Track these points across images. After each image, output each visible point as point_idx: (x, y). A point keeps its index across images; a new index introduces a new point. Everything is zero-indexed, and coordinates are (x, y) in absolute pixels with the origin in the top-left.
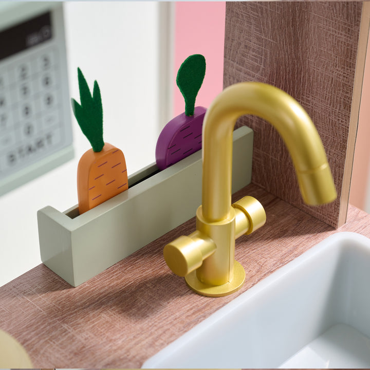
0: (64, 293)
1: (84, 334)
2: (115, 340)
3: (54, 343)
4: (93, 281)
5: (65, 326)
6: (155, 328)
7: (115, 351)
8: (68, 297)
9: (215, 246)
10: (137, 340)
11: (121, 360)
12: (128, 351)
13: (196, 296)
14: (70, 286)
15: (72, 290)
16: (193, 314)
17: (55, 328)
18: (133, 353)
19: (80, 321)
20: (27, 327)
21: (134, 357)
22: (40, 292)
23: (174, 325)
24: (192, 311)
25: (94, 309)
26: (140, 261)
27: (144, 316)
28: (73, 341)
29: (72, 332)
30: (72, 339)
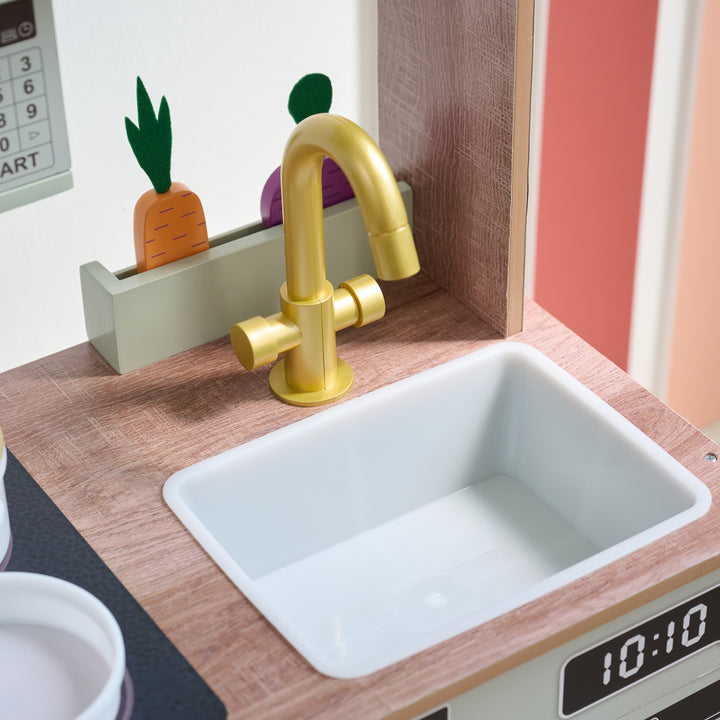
0: (105, 380)
1: (112, 433)
2: (149, 444)
3: (70, 438)
4: (147, 370)
5: (91, 420)
6: (207, 435)
7: (145, 456)
8: (108, 385)
9: (300, 335)
10: (178, 447)
11: (147, 467)
12: (161, 458)
13: (276, 403)
14: (115, 373)
15: (117, 378)
16: (264, 423)
17: (77, 421)
18: (166, 461)
19: (112, 416)
20: (42, 416)
21: (167, 466)
22: (73, 375)
23: (233, 435)
24: (262, 421)
25: (137, 404)
26: (219, 352)
27: (199, 419)
28: (96, 439)
29: (98, 427)
30: (96, 436)
